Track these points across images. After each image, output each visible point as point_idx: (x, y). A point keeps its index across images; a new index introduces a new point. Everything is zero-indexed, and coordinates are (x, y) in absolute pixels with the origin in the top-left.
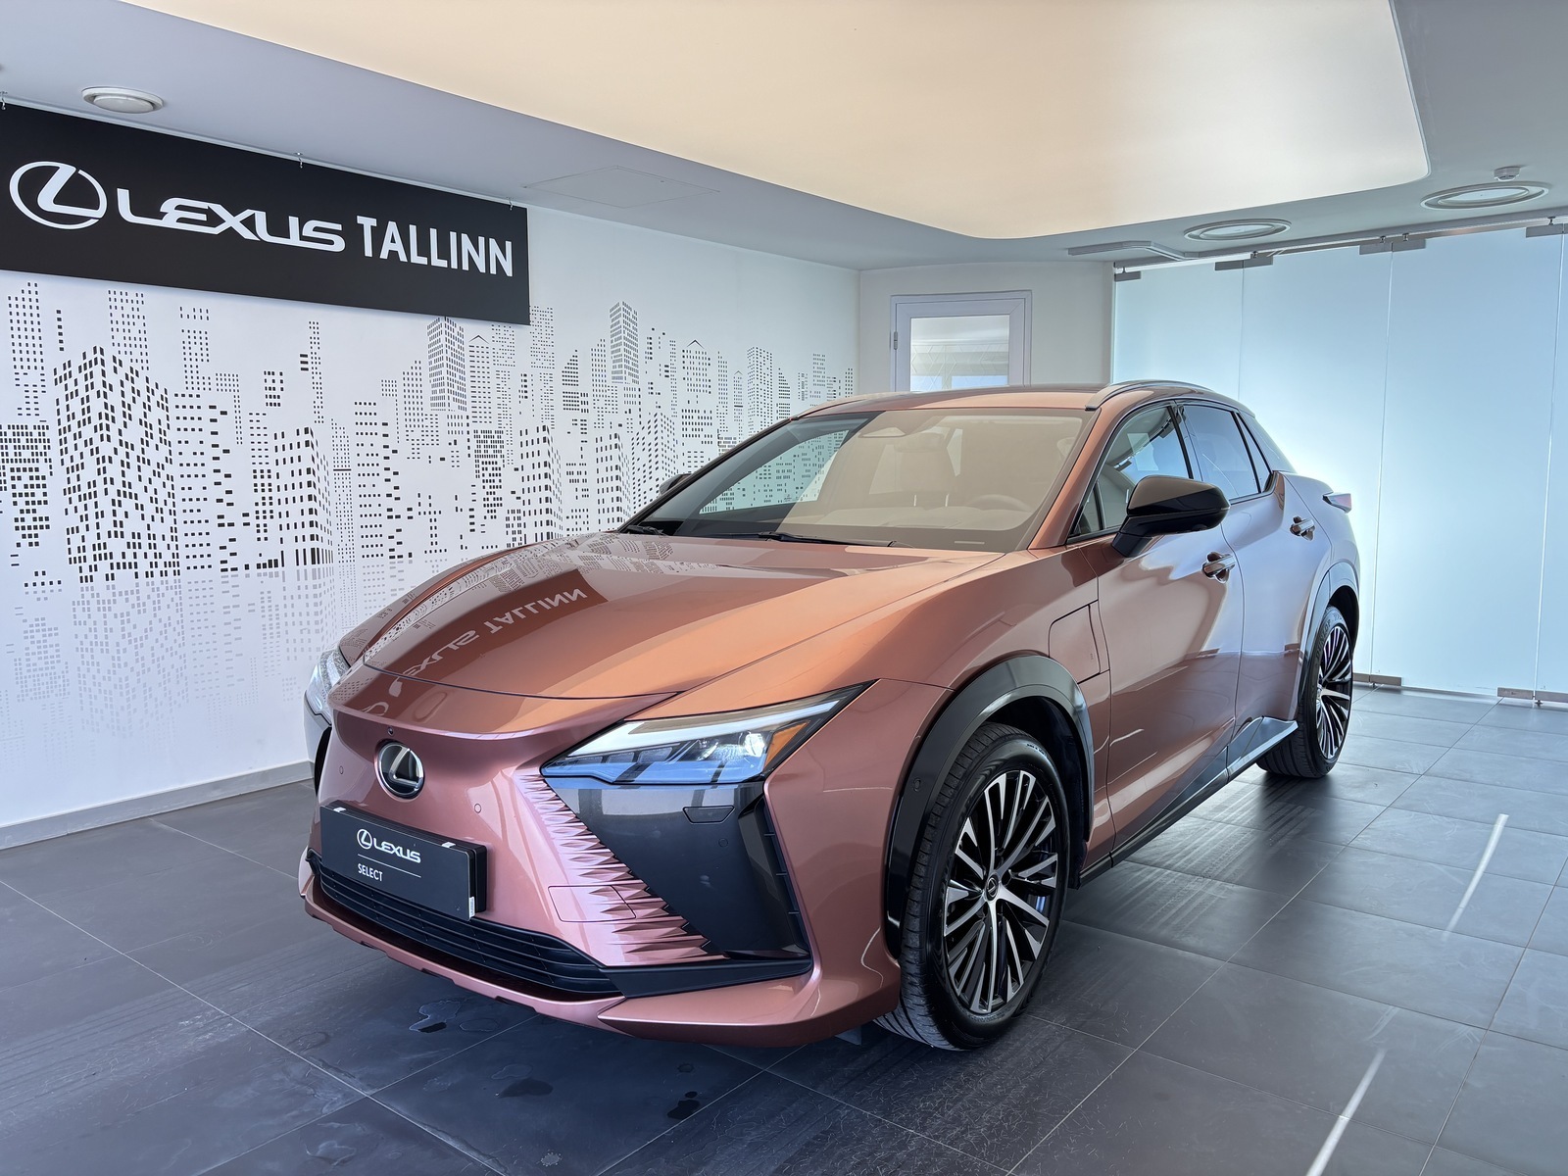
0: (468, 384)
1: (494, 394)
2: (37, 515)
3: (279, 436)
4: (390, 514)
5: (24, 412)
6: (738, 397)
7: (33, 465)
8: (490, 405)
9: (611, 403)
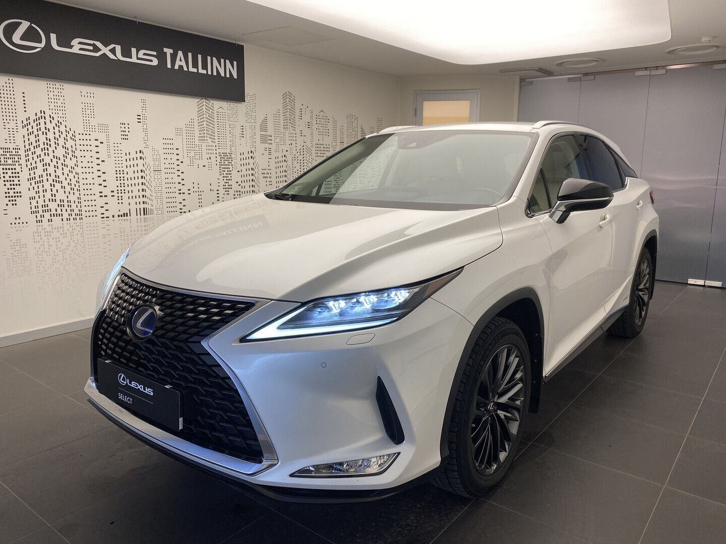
0: (216, 130)
1: (228, 135)
2: (15, 191)
3: (127, 154)
4: (180, 192)
5: (8, 141)
6: (342, 138)
7: (12, 167)
8: (226, 140)
9: (283, 140)
